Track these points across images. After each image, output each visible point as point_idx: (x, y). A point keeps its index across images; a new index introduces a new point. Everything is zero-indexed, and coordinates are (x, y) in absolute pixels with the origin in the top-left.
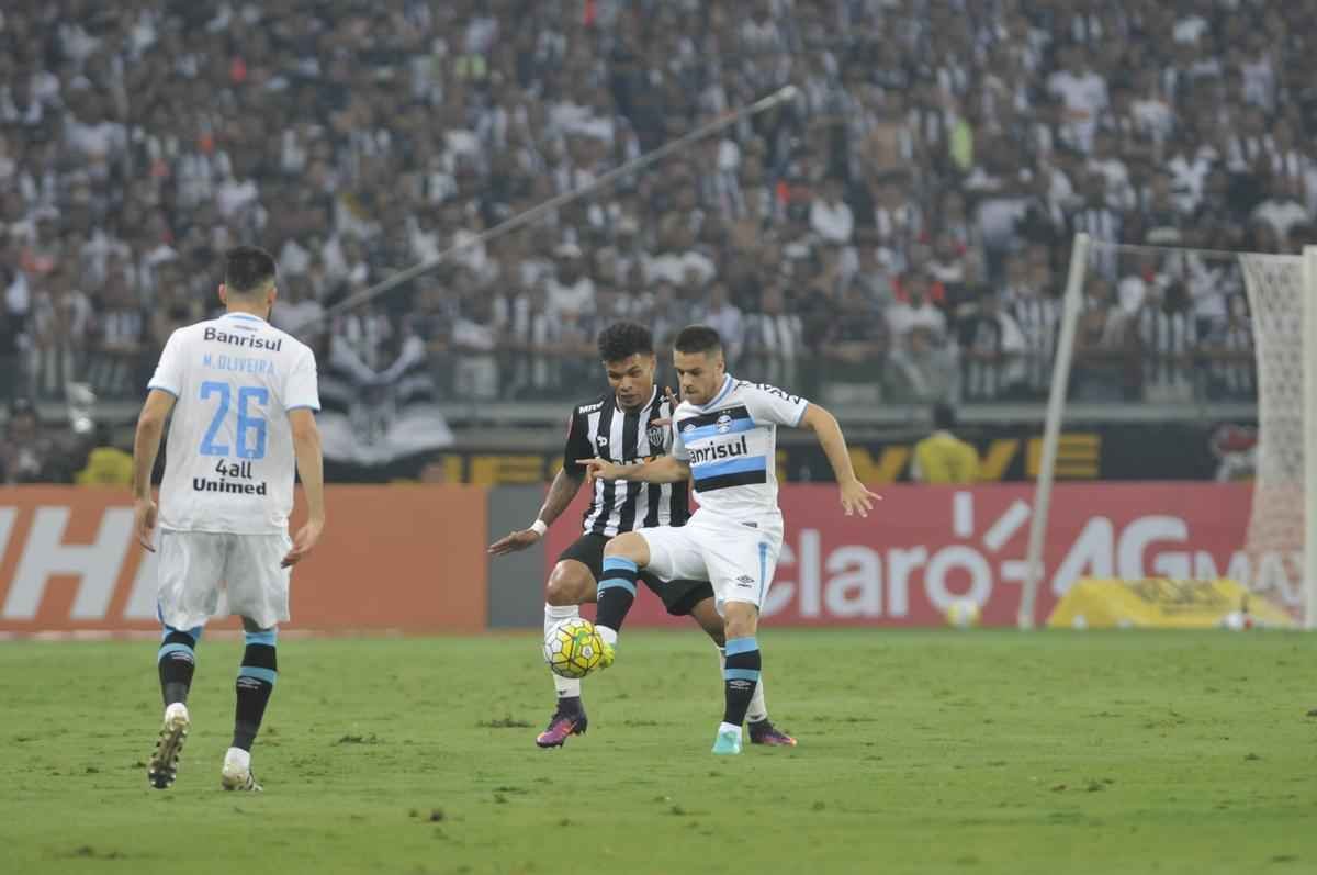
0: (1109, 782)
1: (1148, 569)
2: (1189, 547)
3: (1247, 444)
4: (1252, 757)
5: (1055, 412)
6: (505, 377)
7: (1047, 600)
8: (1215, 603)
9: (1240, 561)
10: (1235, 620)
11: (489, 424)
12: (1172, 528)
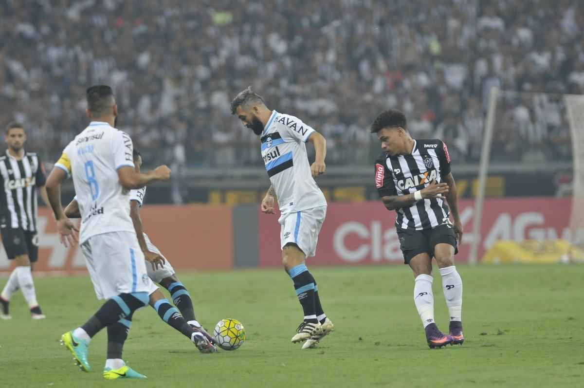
0: (506, 331)
1: (527, 236)
2: (544, 226)
3: (569, 180)
4: (571, 319)
5: (484, 168)
6: (238, 155)
7: (482, 251)
8: (556, 251)
9: (567, 233)
10: (565, 258)
11: (232, 177)
12: (537, 218)
